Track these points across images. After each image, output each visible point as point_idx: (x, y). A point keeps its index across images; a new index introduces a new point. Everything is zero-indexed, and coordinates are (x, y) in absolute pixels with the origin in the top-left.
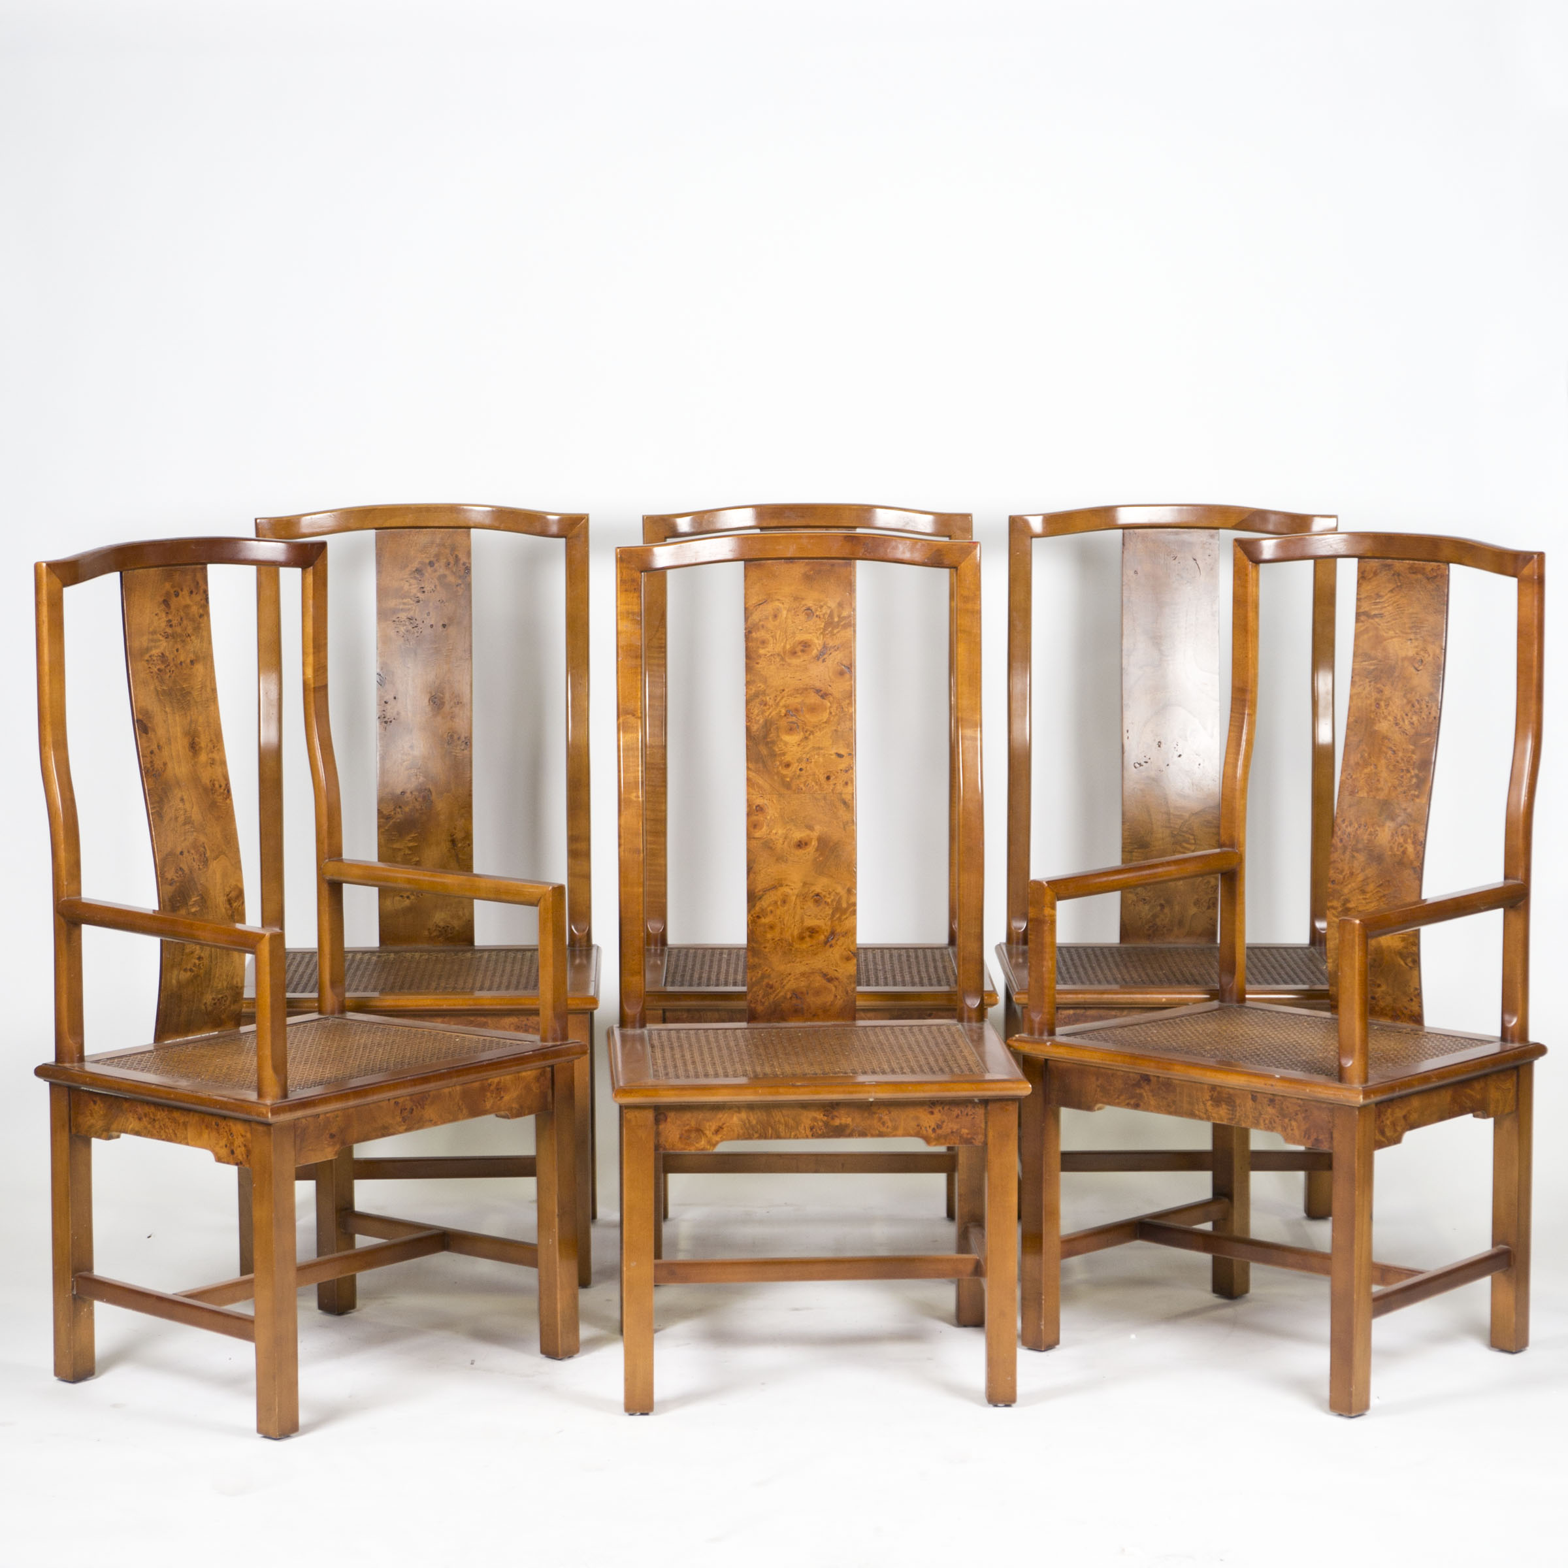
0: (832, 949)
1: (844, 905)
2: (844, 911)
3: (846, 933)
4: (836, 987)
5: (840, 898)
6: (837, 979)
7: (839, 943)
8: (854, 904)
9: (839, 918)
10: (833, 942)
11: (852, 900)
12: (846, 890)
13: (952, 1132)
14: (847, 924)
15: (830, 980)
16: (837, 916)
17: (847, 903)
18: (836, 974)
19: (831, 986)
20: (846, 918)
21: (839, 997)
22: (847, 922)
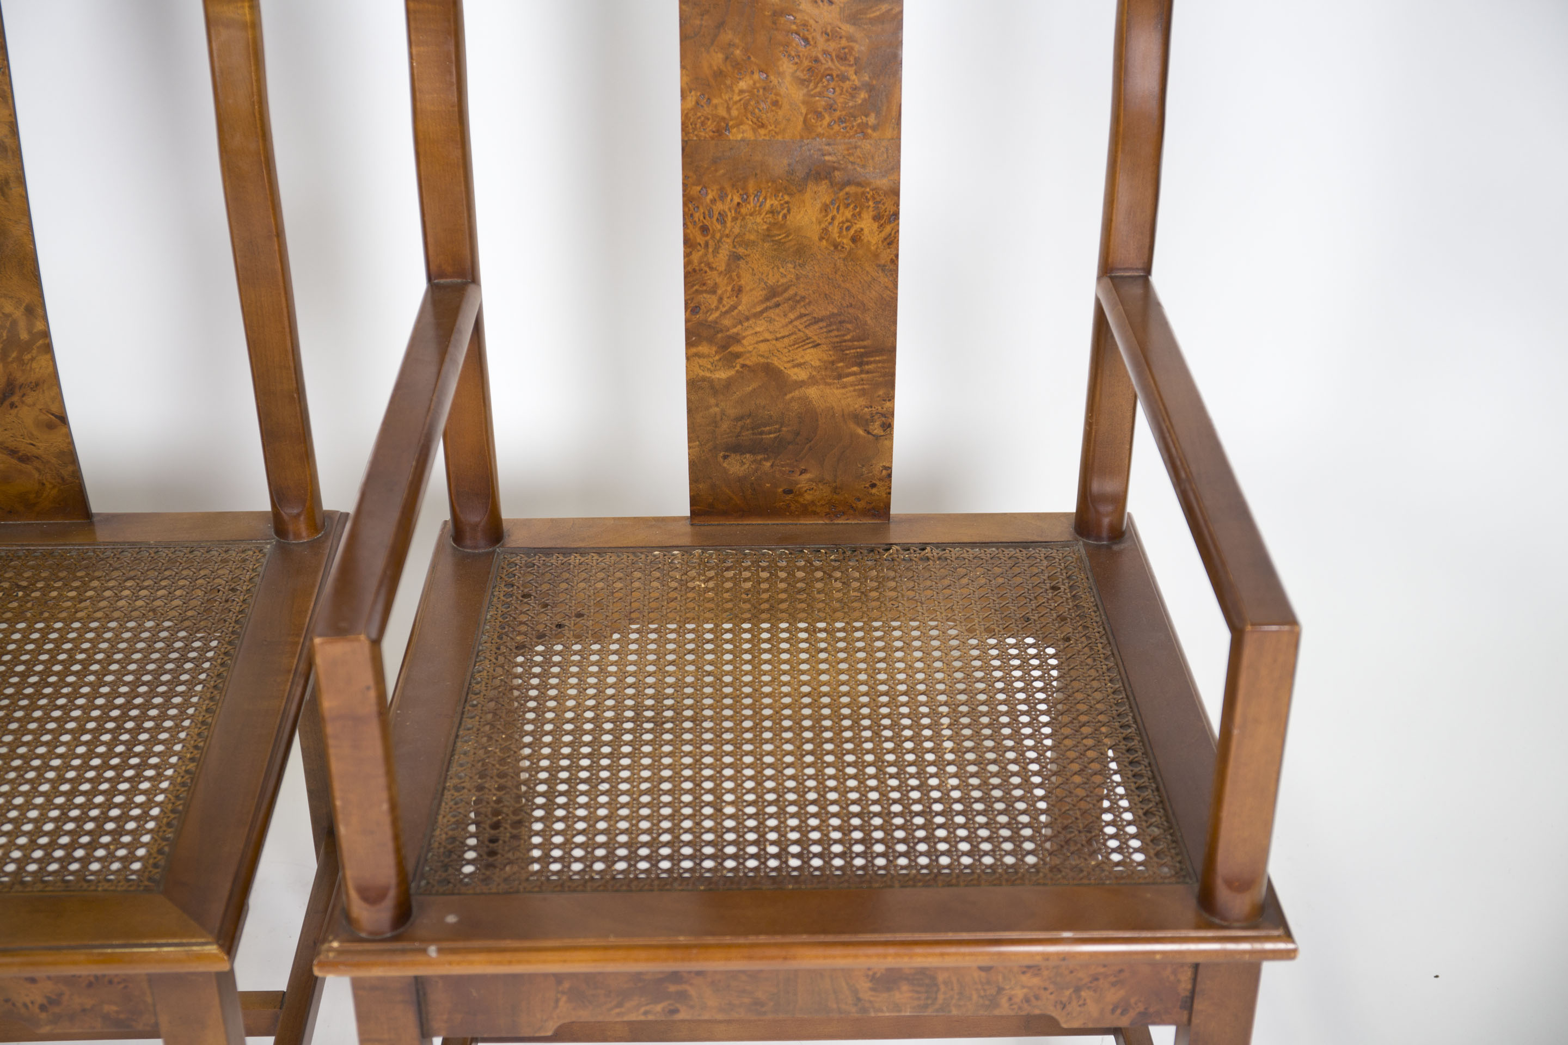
0: (14, 411)
1: (24, 336)
2: (26, 347)
3: (37, 385)
4: (38, 470)
5: (14, 323)
6: (37, 458)
7: (29, 400)
8: (46, 334)
9: (19, 359)
10: (15, 399)
11: (39, 326)
12: (22, 309)
13: (84, 1010)
14: (39, 366)
15: (25, 459)
16: (14, 355)
17: (30, 332)
18: (35, 451)
19: (28, 468)
20: (33, 359)
21: (48, 486)
22: (34, 365)
